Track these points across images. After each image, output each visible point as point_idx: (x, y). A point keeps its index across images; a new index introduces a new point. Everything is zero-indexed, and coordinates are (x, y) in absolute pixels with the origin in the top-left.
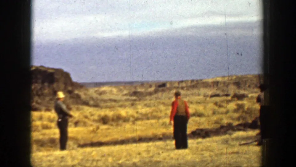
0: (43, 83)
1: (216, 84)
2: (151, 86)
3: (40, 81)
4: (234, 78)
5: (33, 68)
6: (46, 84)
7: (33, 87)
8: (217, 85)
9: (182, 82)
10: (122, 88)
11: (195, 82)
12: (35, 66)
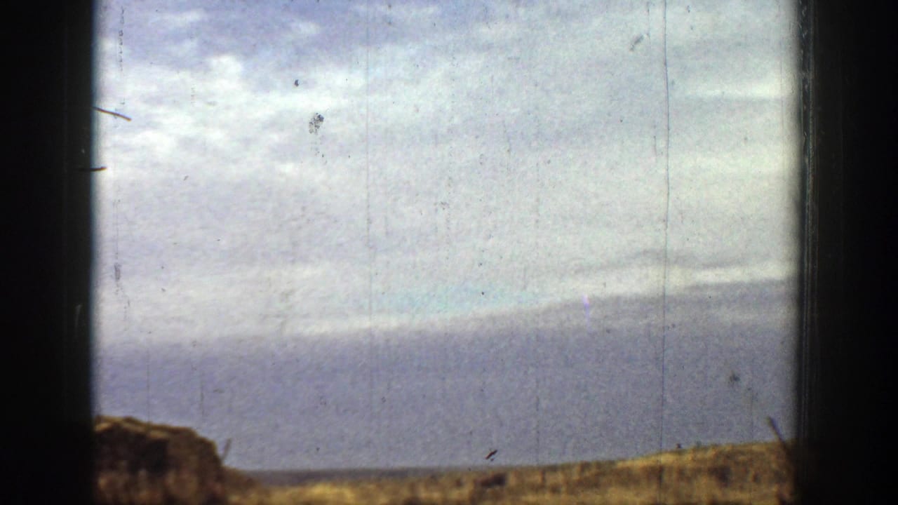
0: (133, 469)
1: (656, 473)
2: (459, 484)
3: (123, 463)
4: (710, 454)
5: (104, 426)
6: (143, 473)
7: (102, 482)
8: (660, 478)
9: (554, 469)
10: (372, 487)
11: (594, 470)
12: (106, 420)
